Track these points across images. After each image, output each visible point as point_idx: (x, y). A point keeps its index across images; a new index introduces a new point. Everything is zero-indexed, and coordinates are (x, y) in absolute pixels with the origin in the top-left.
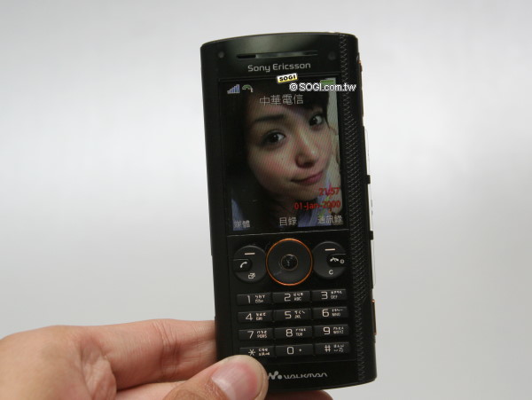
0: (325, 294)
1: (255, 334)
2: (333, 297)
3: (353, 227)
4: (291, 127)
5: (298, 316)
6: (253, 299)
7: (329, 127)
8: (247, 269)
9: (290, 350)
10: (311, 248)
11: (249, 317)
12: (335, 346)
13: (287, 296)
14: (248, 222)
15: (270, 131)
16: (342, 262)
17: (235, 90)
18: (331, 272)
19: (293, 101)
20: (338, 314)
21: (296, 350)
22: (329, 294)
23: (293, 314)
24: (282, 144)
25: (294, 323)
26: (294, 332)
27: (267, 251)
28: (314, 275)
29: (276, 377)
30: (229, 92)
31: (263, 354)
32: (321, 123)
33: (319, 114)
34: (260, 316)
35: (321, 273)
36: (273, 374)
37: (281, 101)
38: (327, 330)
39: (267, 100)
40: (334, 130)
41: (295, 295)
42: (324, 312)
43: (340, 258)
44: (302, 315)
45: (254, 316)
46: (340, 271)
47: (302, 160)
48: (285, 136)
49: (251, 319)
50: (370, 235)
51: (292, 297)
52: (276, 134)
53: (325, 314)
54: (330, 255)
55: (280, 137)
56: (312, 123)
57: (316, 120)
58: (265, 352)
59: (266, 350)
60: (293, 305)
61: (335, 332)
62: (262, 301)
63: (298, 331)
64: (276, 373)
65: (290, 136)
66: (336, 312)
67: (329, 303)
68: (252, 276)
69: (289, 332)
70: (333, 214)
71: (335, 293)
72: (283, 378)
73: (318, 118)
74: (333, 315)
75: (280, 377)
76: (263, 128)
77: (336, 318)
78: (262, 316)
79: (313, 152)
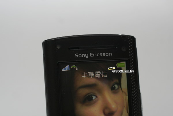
4: (100, 91)
7: (122, 91)
15: (88, 94)
17: (67, 68)
19: (101, 75)
24: (95, 102)
30: (63, 70)
32: (118, 89)
33: (117, 84)
37: (94, 75)
39: (86, 75)
40: (125, 93)
47: (107, 111)
48: (97, 97)
52: (91, 95)
55: (94, 97)
56: (113, 88)
57: (115, 87)
65: (99, 97)
73: (116, 86)
76: (83, 92)
79: (113, 106)
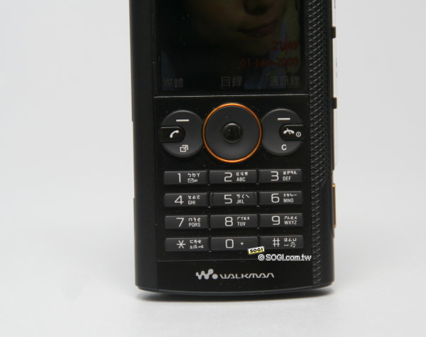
0: (275, 174)
1: (186, 222)
2: (285, 179)
3: (313, 91)
5: (239, 201)
6: (185, 177)
8: (179, 140)
9: (230, 244)
10: (260, 116)
11: (179, 200)
12: (286, 240)
13: (228, 176)
14: (181, 80)
16: (299, 134)
18: (284, 148)
20: (291, 201)
21: (237, 243)
22: (281, 175)
23: (235, 199)
25: (235, 209)
26: (235, 221)
27: (204, 118)
28: (262, 150)
29: (211, 276)
31: (196, 247)
34: (193, 199)
35: (271, 148)
36: (206, 273)
38: (276, 219)
41: (237, 174)
42: (274, 197)
43: (296, 129)
44: (245, 199)
45: (185, 199)
46: (295, 146)
49: (181, 202)
50: (333, 103)
51: (235, 177)
53: (275, 200)
54: (283, 126)
58: (198, 244)
59: (200, 241)
60: (234, 187)
61: (286, 223)
62: (196, 181)
63: (240, 220)
64: (211, 271)
66: (289, 197)
67: (281, 186)
68: (184, 149)
69: (229, 221)
70: (289, 75)
71: (289, 174)
72: (219, 277)
74: (285, 201)
75: (215, 277)
77: (288, 205)
78: (196, 200)
